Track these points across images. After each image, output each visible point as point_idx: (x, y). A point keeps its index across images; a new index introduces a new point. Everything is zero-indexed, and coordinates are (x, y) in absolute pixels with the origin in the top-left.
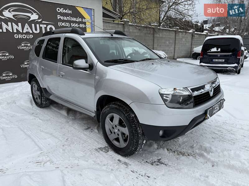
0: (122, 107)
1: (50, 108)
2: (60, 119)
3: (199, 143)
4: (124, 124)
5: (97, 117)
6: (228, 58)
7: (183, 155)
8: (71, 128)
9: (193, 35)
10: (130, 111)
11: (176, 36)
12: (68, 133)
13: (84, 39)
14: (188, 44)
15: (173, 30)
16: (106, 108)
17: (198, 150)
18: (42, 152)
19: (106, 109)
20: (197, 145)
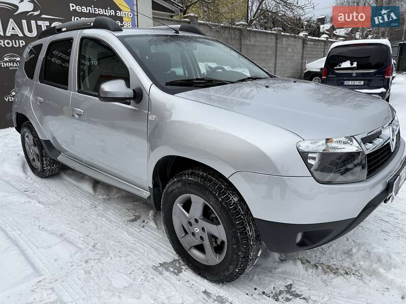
0: (211, 181)
1: (61, 178)
2: (81, 202)
3: (363, 244)
4: (214, 216)
5: (154, 199)
6: (368, 78)
7: (335, 273)
8: (101, 220)
9: (304, 41)
10: (228, 189)
11: (276, 43)
12: (96, 232)
13: (121, 39)
14: (297, 58)
15: (272, 34)
16: (174, 183)
17: (365, 262)
18: (40, 278)
19: (173, 185)
20: (359, 249)
